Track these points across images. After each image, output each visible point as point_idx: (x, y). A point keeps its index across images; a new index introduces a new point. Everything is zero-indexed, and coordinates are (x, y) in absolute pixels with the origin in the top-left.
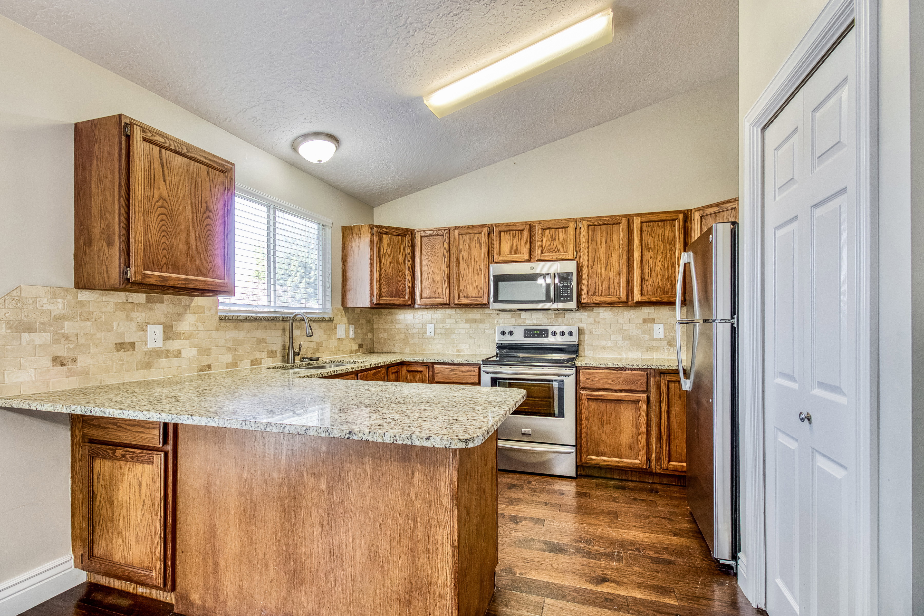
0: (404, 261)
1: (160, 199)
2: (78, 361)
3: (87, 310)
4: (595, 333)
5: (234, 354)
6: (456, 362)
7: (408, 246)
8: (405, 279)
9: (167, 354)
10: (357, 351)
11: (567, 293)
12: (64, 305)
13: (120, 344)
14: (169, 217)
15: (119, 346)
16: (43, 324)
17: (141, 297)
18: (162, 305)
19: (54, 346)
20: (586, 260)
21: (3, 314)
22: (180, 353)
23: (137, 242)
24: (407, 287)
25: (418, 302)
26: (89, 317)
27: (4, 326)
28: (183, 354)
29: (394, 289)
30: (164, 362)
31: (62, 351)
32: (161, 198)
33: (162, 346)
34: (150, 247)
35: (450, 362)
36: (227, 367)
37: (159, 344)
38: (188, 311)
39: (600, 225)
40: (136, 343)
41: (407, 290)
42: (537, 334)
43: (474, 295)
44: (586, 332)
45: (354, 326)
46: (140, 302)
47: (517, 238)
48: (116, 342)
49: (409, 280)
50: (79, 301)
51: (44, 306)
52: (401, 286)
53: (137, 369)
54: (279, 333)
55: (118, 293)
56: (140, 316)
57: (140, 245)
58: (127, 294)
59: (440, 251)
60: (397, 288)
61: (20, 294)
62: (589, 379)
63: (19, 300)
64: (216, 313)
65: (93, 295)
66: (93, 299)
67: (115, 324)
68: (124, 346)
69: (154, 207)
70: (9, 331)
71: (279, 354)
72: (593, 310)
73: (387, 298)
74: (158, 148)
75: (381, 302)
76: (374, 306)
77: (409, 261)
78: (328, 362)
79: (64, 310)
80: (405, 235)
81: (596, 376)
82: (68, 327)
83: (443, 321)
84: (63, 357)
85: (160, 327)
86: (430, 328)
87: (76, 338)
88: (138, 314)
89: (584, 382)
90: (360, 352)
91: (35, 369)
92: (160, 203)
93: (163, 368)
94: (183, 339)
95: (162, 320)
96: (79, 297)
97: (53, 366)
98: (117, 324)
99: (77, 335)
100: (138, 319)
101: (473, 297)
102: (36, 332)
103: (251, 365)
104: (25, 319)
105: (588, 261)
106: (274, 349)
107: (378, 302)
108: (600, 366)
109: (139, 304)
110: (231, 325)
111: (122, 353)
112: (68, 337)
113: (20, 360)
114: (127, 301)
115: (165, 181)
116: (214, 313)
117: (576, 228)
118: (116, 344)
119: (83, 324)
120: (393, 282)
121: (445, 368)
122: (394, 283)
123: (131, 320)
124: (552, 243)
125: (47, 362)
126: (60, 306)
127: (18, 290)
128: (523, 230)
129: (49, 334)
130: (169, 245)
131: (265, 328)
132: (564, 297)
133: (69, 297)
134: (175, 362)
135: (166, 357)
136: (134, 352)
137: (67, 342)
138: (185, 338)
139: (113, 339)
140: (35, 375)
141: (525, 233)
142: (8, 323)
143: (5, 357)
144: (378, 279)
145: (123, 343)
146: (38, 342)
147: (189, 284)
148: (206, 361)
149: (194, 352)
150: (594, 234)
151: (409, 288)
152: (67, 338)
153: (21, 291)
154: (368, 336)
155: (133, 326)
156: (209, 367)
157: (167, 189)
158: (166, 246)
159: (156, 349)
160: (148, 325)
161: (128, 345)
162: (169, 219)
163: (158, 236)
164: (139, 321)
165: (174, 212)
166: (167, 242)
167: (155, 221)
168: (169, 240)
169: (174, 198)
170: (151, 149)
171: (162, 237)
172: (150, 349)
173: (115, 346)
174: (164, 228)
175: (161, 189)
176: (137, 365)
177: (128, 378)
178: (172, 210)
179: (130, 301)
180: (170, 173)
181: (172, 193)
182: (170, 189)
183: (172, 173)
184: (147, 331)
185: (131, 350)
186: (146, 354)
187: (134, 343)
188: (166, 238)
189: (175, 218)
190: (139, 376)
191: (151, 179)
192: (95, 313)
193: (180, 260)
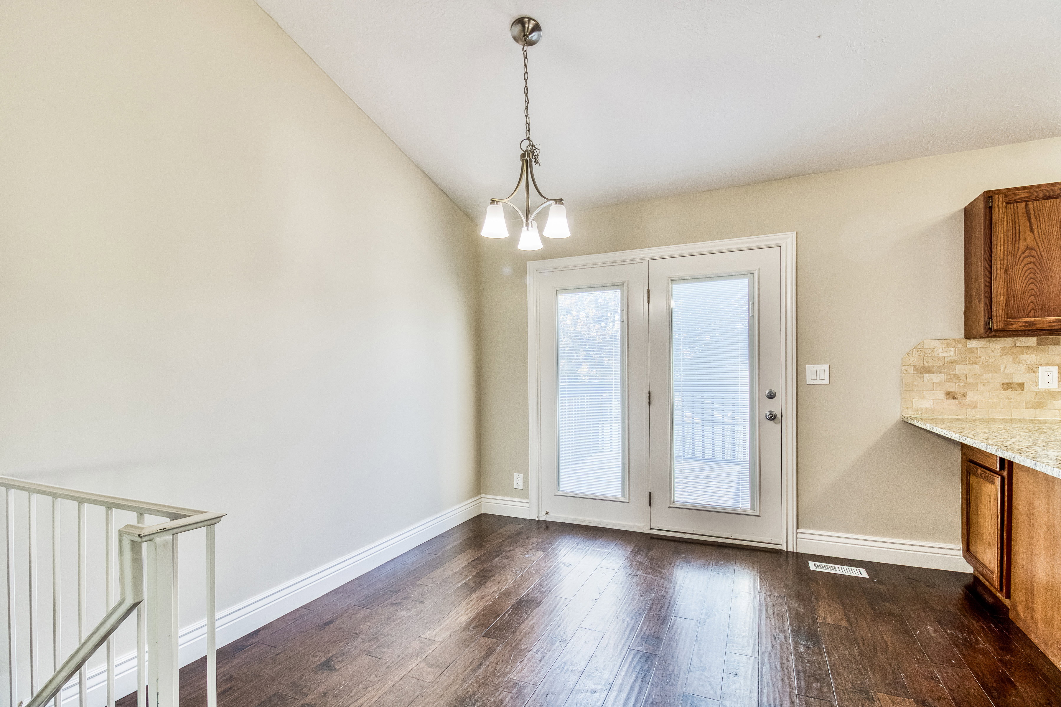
1: (1026, 250)
2: (967, 396)
3: (975, 355)
12: (955, 352)
13: (1007, 384)
14: (1037, 264)
15: (1006, 386)
16: (938, 367)
17: (1032, 341)
18: (1058, 346)
19: (948, 383)
21: (912, 361)
23: (999, 295)
26: (977, 361)
27: (912, 369)
30: (1059, 403)
31: (953, 388)
32: (1028, 248)
33: (1057, 387)
34: (1014, 297)
37: (1054, 386)
40: (1025, 384)
46: (1030, 345)
48: (1004, 382)
50: (968, 348)
51: (940, 354)
53: (1026, 408)
55: (1005, 338)
56: (1030, 358)
57: (1002, 297)
61: (923, 347)
63: (922, 351)
65: (980, 342)
66: (981, 346)
67: (1002, 367)
68: (1012, 386)
69: (1019, 259)
70: (916, 372)
74: (1025, 204)
79: (955, 356)
82: (959, 369)
84: (954, 392)
85: (1055, 370)
87: (965, 377)
88: (1027, 356)
91: (933, 400)
92: (1026, 254)
93: (1059, 410)
95: (1058, 362)
96: (968, 345)
97: (947, 399)
98: (1004, 366)
99: (966, 375)
100: (1027, 361)
102: (933, 373)
104: (926, 364)
109: (1029, 347)
111: (1009, 392)
112: (959, 377)
113: (923, 393)
114: (1015, 345)
115: (1032, 231)
118: (1003, 384)
119: (971, 367)
123: (1020, 362)
125: (942, 395)
126: (952, 353)
127: (922, 343)
129: (943, 374)
130: (1037, 291)
133: (959, 346)
136: (1023, 392)
137: (957, 381)
139: (1000, 379)
140: (933, 404)
142: (915, 367)
143: (913, 390)
145: (1011, 383)
146: (935, 380)
152: (957, 377)
153: (923, 344)
155: (1021, 367)
157: (1035, 238)
158: (1033, 292)
159: (1050, 390)
160: (1039, 367)
161: (1016, 386)
162: (1038, 266)
163: (1024, 284)
164: (1029, 363)
165: (1044, 258)
166: (1035, 288)
167: (1020, 272)
168: (1038, 285)
169: (1044, 244)
170: (1016, 208)
171: (1029, 284)
172: (1042, 390)
173: (1002, 386)
174: (1031, 275)
175: (1028, 240)
176: (1026, 404)
177: (1016, 415)
178: (1042, 256)
179: (1018, 345)
180: (1039, 221)
181: (1041, 239)
182: (1039, 236)
183: (1041, 220)
184: (1038, 372)
185: (1019, 390)
186: (1036, 394)
187: (1023, 384)
188: (1034, 284)
189: (1046, 263)
190: (1028, 414)
191: (1015, 236)
192: (983, 357)
193: (1052, 303)
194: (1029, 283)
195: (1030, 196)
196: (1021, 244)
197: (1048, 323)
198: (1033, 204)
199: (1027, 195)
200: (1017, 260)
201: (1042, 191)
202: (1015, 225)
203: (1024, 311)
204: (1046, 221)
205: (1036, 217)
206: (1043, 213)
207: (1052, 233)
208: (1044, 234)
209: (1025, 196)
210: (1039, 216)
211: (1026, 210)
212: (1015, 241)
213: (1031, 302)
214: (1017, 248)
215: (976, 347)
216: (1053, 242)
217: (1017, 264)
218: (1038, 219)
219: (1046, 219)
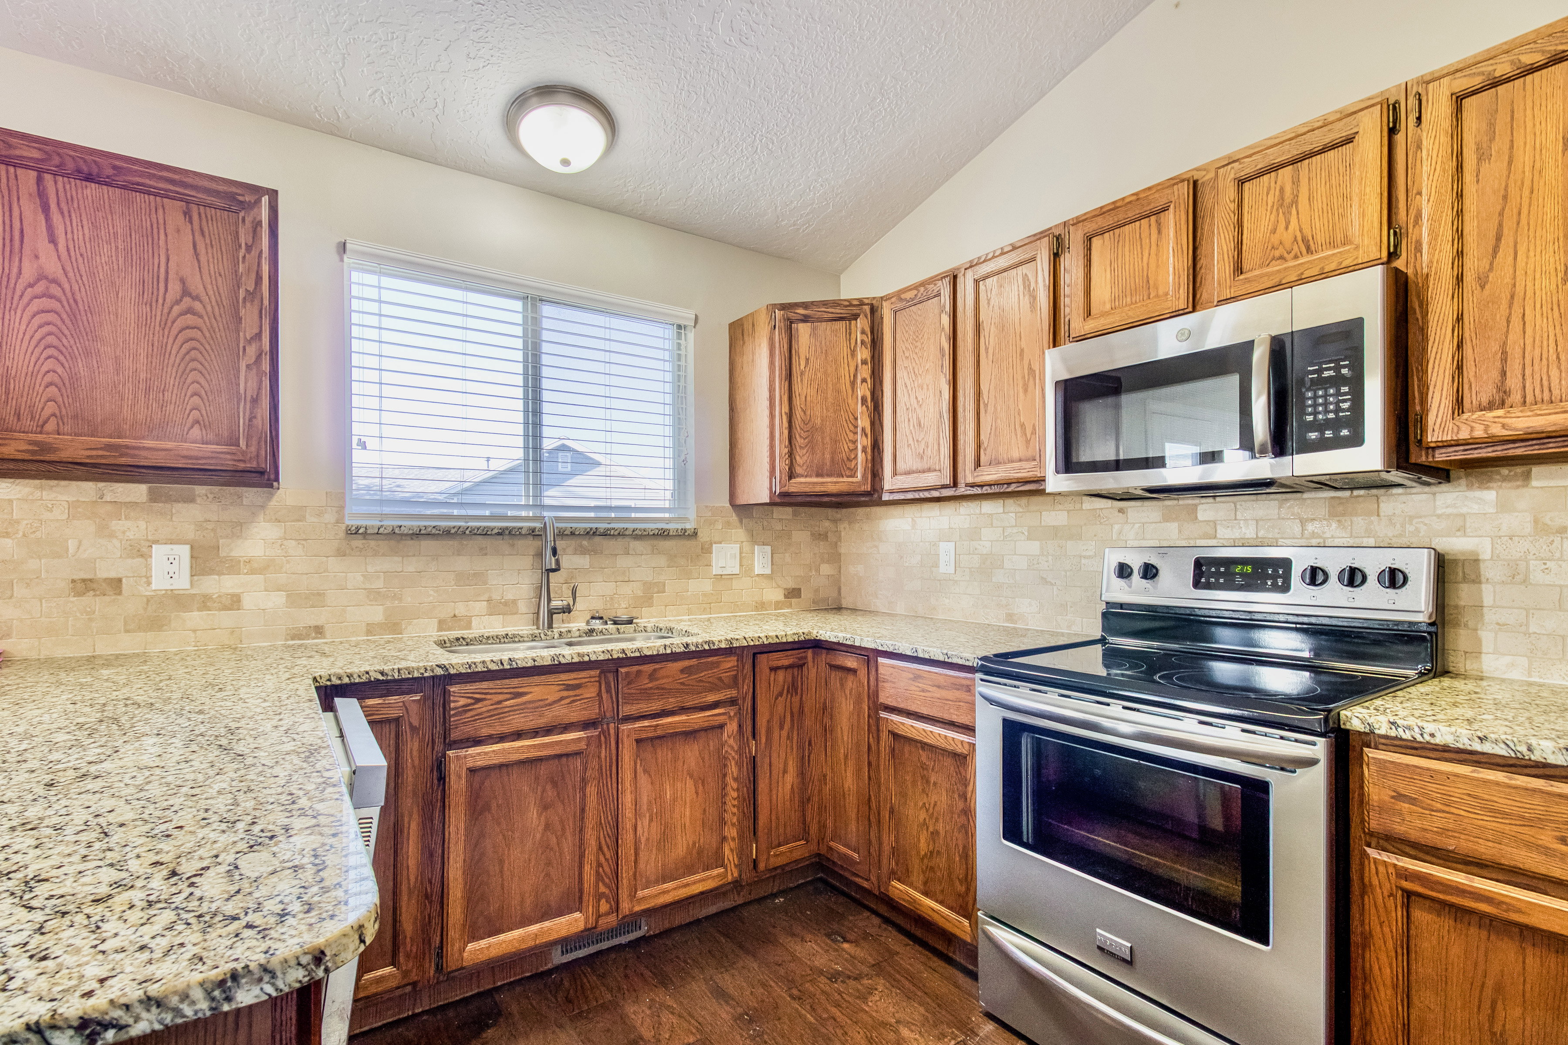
0: (853, 383)
1: (38, 280)
3: (6, 516)
4: (1537, 576)
5: (388, 604)
6: (921, 655)
7: (863, 342)
8: (856, 427)
9: (205, 603)
10: (778, 605)
11: (1338, 410)
13: (84, 580)
14: (65, 316)
15: (80, 586)
17: (139, 491)
18: (191, 505)
20: (1446, 252)
22: (239, 601)
24: (860, 447)
25: (887, 486)
26: (10, 530)
28: (247, 601)
29: (828, 456)
30: (195, 618)
32: (42, 277)
33: (188, 586)
35: (909, 653)
36: (369, 632)
37: (182, 582)
38: (261, 517)
39: (1533, 69)
40: (124, 580)
41: (861, 456)
42: (1242, 575)
43: (1016, 454)
44: (1488, 571)
45: (768, 549)
46: (134, 500)
47: (1146, 241)
48: (75, 577)
49: (863, 430)
52: (846, 446)
53: (127, 631)
54: (527, 561)
55: (79, 483)
56: (133, 527)
58: (101, 485)
59: (932, 340)
60: (833, 453)
62: (1413, 801)
64: (339, 521)
65: (18, 488)
66: (19, 496)
67: (72, 545)
68: (95, 586)
69: (21, 296)
71: (522, 607)
72: (1527, 476)
73: (808, 480)
74: (33, 174)
75: (792, 490)
76: (778, 500)
77: (864, 380)
78: (649, 629)
80: (855, 317)
81: (1457, 791)
83: (974, 534)
85: (184, 551)
86: (946, 550)
88: (128, 524)
89: (1382, 809)
90: (790, 606)
92: (39, 288)
93: (194, 631)
94: (245, 574)
95: (191, 536)
98: (76, 543)
100: (128, 534)
101: (1013, 462)
103: (440, 629)
105: (1460, 254)
106: (510, 596)
107: (785, 489)
108: (1477, 747)
109: (133, 505)
110: (384, 545)
111: (87, 599)
114: (101, 498)
115: (53, 240)
116: (333, 520)
117: (1392, 131)
118: (73, 581)
120: (823, 438)
121: (899, 668)
122: (828, 439)
123: (112, 535)
124: (1282, 226)
128: (1165, 209)
130: (65, 376)
131: (483, 552)
132: (1321, 427)
134: (227, 619)
135: (199, 610)
136: (119, 597)
138: (252, 572)
139: (67, 571)
141: (1171, 216)
144: (786, 432)
145: (91, 580)
147: (122, 456)
148: (309, 617)
149: (278, 599)
150: (1492, 125)
151: (864, 450)
154: (818, 570)
155: (115, 546)
156: (319, 631)
157: (59, 257)
158: (56, 379)
159: (176, 592)
160: (154, 546)
161: (104, 584)
162: (67, 321)
163: (33, 360)
164: (132, 537)
165: (81, 307)
166: (60, 370)
167: (23, 327)
168: (67, 365)
169: (81, 276)
170: (12, 176)
171: (46, 359)
172: (159, 593)
173: (71, 586)
174: (51, 339)
175: (43, 259)
176: (126, 623)
177: (104, 648)
178: (75, 301)
179: (108, 498)
180: (68, 223)
181: (75, 264)
182: (70, 256)
183: (74, 224)
184: (151, 556)
185: (111, 593)
186: (148, 601)
187: (120, 580)
188: (58, 360)
189: (85, 318)
190: (128, 644)
191: (11, 240)
192: (25, 522)
193: (99, 408)
194: (44, 355)
195: (42, 160)
196: (26, 264)
197: (87, 449)
198: (56, 183)
199: (36, 154)
200: (16, 298)
201: (73, 158)
202: (11, 216)
203: (32, 418)
204: (86, 228)
205: (62, 213)
206: (79, 208)
207: (98, 258)
208: (81, 255)
209: (32, 156)
210: (69, 212)
211: (39, 190)
212: (11, 251)
213: (49, 400)
214: (15, 270)
215: (7, 498)
216: (101, 277)
217: (17, 308)
218: (67, 218)
219: (85, 222)
